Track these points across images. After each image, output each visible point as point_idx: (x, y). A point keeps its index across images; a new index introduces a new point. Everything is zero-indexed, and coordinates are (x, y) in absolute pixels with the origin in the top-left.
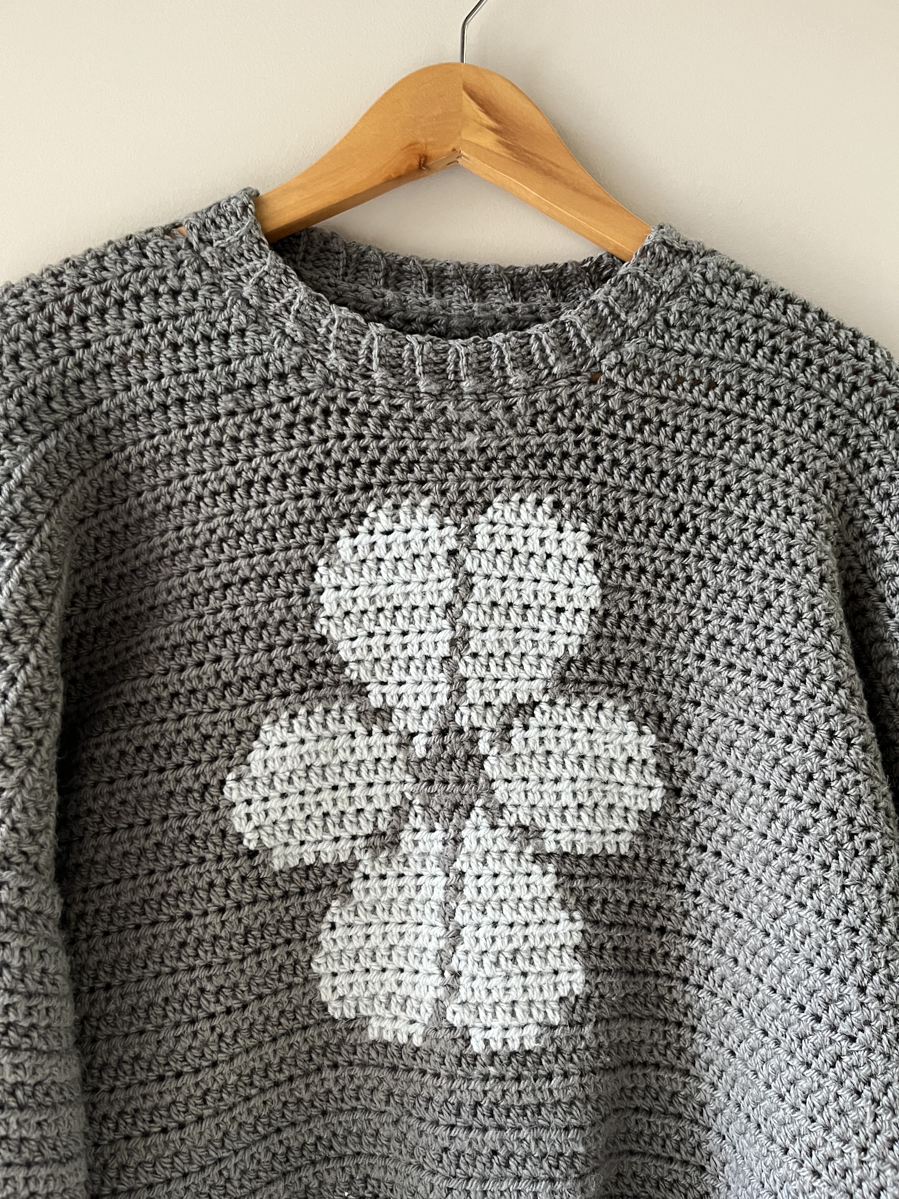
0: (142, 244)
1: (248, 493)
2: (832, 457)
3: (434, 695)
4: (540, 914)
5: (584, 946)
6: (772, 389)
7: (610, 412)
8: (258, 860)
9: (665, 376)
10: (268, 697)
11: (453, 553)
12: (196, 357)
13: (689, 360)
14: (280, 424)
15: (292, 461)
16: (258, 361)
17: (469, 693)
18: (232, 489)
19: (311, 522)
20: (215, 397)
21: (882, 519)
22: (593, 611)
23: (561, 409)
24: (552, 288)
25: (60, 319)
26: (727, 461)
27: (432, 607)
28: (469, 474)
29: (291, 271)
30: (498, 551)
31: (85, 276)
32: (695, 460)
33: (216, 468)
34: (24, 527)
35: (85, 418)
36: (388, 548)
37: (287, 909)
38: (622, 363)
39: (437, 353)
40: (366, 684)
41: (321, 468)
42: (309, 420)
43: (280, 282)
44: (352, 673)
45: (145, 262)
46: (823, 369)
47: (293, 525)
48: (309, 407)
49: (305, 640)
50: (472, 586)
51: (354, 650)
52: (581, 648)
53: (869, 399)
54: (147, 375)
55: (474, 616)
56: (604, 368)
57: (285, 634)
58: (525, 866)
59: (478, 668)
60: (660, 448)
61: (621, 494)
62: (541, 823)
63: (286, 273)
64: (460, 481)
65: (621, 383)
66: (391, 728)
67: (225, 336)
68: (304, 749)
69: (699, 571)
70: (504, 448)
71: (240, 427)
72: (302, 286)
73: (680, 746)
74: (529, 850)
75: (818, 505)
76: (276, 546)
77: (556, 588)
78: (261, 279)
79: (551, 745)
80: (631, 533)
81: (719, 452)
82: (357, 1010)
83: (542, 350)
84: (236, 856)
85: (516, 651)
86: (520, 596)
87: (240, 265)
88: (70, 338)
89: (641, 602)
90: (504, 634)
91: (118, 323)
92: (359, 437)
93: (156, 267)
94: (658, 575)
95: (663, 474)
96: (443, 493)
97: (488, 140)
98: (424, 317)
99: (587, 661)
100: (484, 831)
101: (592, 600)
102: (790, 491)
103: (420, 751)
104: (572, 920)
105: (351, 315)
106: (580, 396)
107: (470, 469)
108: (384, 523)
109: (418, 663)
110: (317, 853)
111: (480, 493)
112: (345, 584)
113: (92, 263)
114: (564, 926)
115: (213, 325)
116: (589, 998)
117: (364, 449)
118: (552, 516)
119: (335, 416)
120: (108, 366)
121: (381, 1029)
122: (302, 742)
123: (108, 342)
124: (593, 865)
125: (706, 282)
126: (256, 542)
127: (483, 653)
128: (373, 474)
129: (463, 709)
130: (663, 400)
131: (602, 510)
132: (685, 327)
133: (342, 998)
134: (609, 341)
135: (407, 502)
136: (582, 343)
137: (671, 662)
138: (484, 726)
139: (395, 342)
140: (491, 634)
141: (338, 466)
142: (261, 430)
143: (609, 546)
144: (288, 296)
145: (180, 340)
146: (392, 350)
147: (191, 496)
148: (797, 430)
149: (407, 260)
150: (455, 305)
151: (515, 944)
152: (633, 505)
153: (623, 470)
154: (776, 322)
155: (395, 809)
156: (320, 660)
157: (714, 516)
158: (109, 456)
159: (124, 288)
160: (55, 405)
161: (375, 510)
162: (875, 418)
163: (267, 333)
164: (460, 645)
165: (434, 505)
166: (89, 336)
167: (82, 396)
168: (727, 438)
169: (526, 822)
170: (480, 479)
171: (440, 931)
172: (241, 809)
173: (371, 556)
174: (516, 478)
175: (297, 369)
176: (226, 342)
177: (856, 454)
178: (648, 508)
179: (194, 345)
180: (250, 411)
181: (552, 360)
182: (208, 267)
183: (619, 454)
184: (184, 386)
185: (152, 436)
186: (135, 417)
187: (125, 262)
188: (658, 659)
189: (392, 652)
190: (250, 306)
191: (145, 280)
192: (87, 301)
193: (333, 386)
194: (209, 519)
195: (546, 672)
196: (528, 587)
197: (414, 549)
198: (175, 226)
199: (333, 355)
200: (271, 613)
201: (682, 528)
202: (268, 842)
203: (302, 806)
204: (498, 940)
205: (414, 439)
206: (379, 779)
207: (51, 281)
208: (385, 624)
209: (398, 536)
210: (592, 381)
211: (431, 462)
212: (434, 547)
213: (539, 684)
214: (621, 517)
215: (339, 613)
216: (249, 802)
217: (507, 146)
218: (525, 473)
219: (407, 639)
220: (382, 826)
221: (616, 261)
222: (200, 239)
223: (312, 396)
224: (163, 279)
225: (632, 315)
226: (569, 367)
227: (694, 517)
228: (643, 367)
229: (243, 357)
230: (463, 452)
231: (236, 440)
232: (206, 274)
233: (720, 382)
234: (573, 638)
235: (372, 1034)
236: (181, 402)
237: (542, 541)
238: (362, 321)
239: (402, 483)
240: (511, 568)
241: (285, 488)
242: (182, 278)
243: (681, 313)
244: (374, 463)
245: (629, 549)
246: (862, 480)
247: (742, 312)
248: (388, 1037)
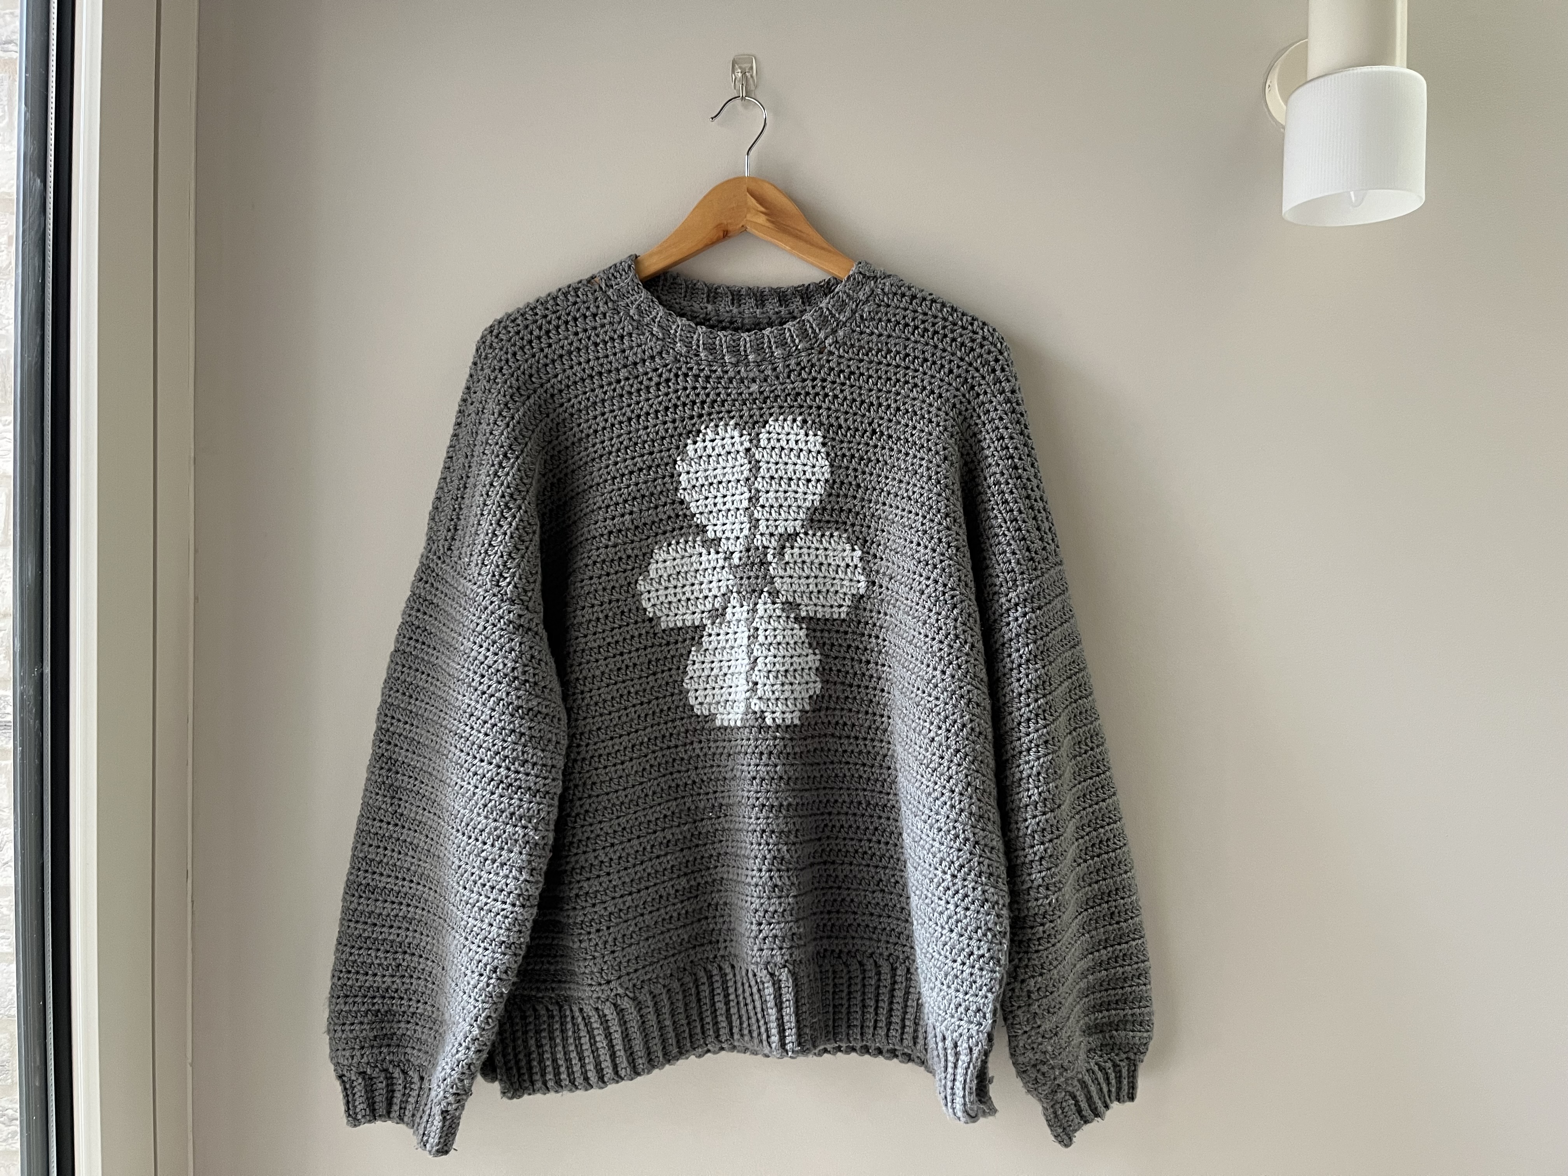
0: (576, 290)
1: (638, 421)
2: (958, 390)
3: (741, 529)
4: (799, 651)
5: (821, 669)
6: (924, 352)
7: (831, 369)
8: (654, 623)
9: (861, 347)
10: (657, 534)
11: (748, 450)
12: (607, 350)
13: (874, 338)
14: (653, 383)
15: (660, 403)
16: (639, 350)
17: (760, 527)
18: (630, 419)
19: (672, 436)
20: (618, 370)
21: (984, 424)
22: (827, 481)
23: (804, 368)
24: (802, 298)
25: (536, 332)
26: (898, 394)
27: (738, 481)
28: (755, 406)
29: (655, 300)
30: (773, 448)
31: (548, 309)
32: (880, 394)
33: (621, 409)
34: (520, 444)
35: (549, 385)
36: (713, 449)
37: (669, 651)
38: (837, 342)
39: (734, 341)
40: (706, 526)
41: (676, 406)
42: (668, 380)
43: (649, 306)
44: (698, 519)
45: (578, 300)
46: (954, 340)
47: (663, 438)
48: (667, 374)
49: (673, 503)
50: (760, 468)
51: (698, 507)
52: (821, 501)
53: (981, 356)
54: (582, 360)
55: (761, 484)
56: (827, 345)
57: (663, 499)
58: (790, 625)
59: (765, 513)
60: (860, 388)
61: (839, 414)
62: (799, 601)
63: (653, 301)
64: (750, 410)
65: (836, 353)
66: (720, 550)
67: (622, 337)
68: (675, 563)
69: (883, 456)
70: (773, 391)
71: (632, 386)
72: (661, 308)
73: (875, 556)
74: (792, 615)
75: (947, 418)
76: (655, 450)
77: (806, 468)
78: (639, 305)
79: (806, 558)
80: (846, 436)
81: (894, 389)
82: (709, 710)
83: (792, 336)
84: (644, 621)
85: (786, 504)
86: (786, 473)
87: (628, 298)
88: (541, 342)
89: (852, 474)
90: (778, 494)
91: (566, 333)
92: (695, 388)
93: (584, 302)
94: (862, 459)
95: (863, 402)
96: (741, 417)
97: (762, 219)
98: (729, 319)
99: (824, 509)
100: (769, 606)
101: (826, 474)
102: (931, 409)
103: (736, 561)
104: (815, 654)
105: (687, 323)
106: (814, 361)
107: (755, 403)
108: (710, 435)
109: (732, 512)
110: (684, 620)
111: (761, 416)
112: (692, 470)
113: (551, 302)
114: (811, 657)
115: (615, 331)
116: (823, 697)
117: (698, 395)
118: (801, 428)
119: (681, 377)
120: (561, 356)
121: (722, 720)
122: (674, 559)
123: (561, 343)
124: (825, 624)
125: (884, 294)
126: (645, 448)
127: (767, 505)
128: (703, 408)
129: (758, 537)
130: (861, 361)
131: (829, 422)
132: (873, 319)
133: (701, 704)
134: (829, 330)
135: (722, 423)
136: (814, 332)
137: (870, 508)
138: (770, 546)
139: (711, 336)
140: (771, 495)
141: (684, 404)
142: (643, 387)
143: (834, 443)
144: (654, 314)
145: (598, 341)
146: (710, 341)
147: (608, 424)
148: (938, 375)
149: (720, 287)
150: (747, 311)
151: (786, 667)
152: (846, 420)
153: (840, 400)
154: (925, 314)
155: (724, 595)
156: (680, 513)
157: (890, 424)
158: (562, 405)
159: (568, 314)
160: (533, 379)
161: (705, 428)
162: (983, 366)
163: (644, 334)
164: (754, 500)
165: (737, 424)
166: (551, 341)
167: (548, 373)
168: (898, 380)
169: (791, 599)
170: (762, 408)
171: (747, 661)
172: (646, 596)
173: (704, 454)
174: (781, 407)
175: (660, 353)
176: (622, 340)
177: (972, 387)
178: (855, 421)
179: (605, 343)
180: (637, 377)
181: (797, 341)
182: (611, 300)
183: (837, 392)
184: (602, 365)
185: (585, 393)
186: (575, 383)
187: (568, 300)
188: (863, 507)
189: (718, 506)
190: (634, 320)
191: (579, 310)
192: (549, 323)
193: (679, 361)
194: (619, 436)
195: (802, 516)
196: (790, 468)
197: (727, 449)
198: (593, 277)
199: (679, 345)
200: (655, 487)
201: (874, 432)
202: (659, 614)
203: (675, 594)
204: (777, 665)
205: (724, 388)
206: (715, 579)
207: (530, 312)
208: (714, 492)
209: (718, 442)
210: (821, 352)
211: (734, 400)
212: (738, 447)
213: (798, 523)
214: (840, 427)
215: (689, 487)
216: (649, 592)
217: (772, 222)
218: (786, 404)
219: (726, 499)
220: (717, 605)
221: (838, 282)
222: (606, 285)
223: (669, 367)
224: (588, 308)
225: (842, 314)
226: (808, 345)
227: (880, 425)
228: (849, 344)
229: (631, 348)
230: (751, 394)
231: (630, 393)
232: (610, 304)
233: (894, 350)
234: (816, 496)
235: (718, 723)
236: (600, 374)
237: (797, 442)
238: (694, 325)
239: (719, 413)
240: (781, 457)
241: (658, 418)
242: (598, 307)
243: (870, 312)
244: (703, 402)
245: (845, 445)
246: (974, 403)
247: (906, 309)
248: (726, 724)
